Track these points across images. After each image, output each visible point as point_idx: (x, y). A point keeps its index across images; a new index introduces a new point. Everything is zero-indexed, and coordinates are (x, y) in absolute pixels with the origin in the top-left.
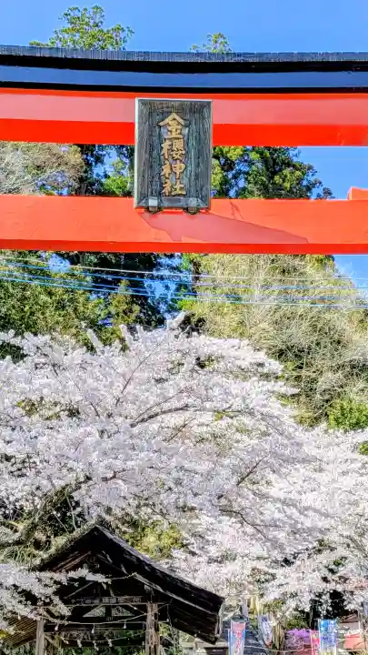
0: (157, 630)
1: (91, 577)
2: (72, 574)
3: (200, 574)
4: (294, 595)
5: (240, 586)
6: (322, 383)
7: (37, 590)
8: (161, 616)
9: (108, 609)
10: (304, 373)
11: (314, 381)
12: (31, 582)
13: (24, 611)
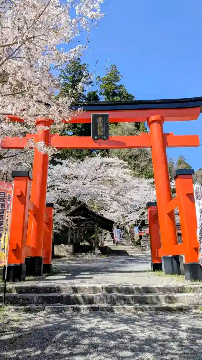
0: (98, 229)
1: (81, 218)
2: (77, 217)
3: (108, 216)
4: (132, 221)
5: (118, 219)
6: (141, 165)
7: (69, 220)
8: (99, 226)
9: (86, 225)
10: (136, 162)
11: (139, 164)
12: (67, 219)
13: (66, 225)
